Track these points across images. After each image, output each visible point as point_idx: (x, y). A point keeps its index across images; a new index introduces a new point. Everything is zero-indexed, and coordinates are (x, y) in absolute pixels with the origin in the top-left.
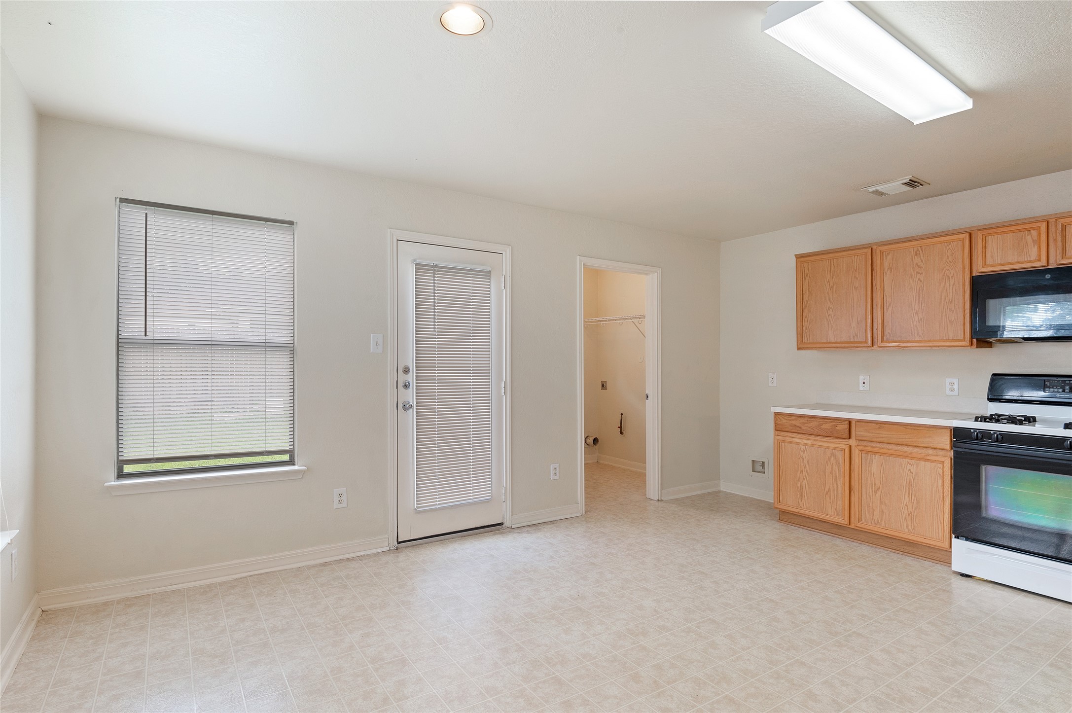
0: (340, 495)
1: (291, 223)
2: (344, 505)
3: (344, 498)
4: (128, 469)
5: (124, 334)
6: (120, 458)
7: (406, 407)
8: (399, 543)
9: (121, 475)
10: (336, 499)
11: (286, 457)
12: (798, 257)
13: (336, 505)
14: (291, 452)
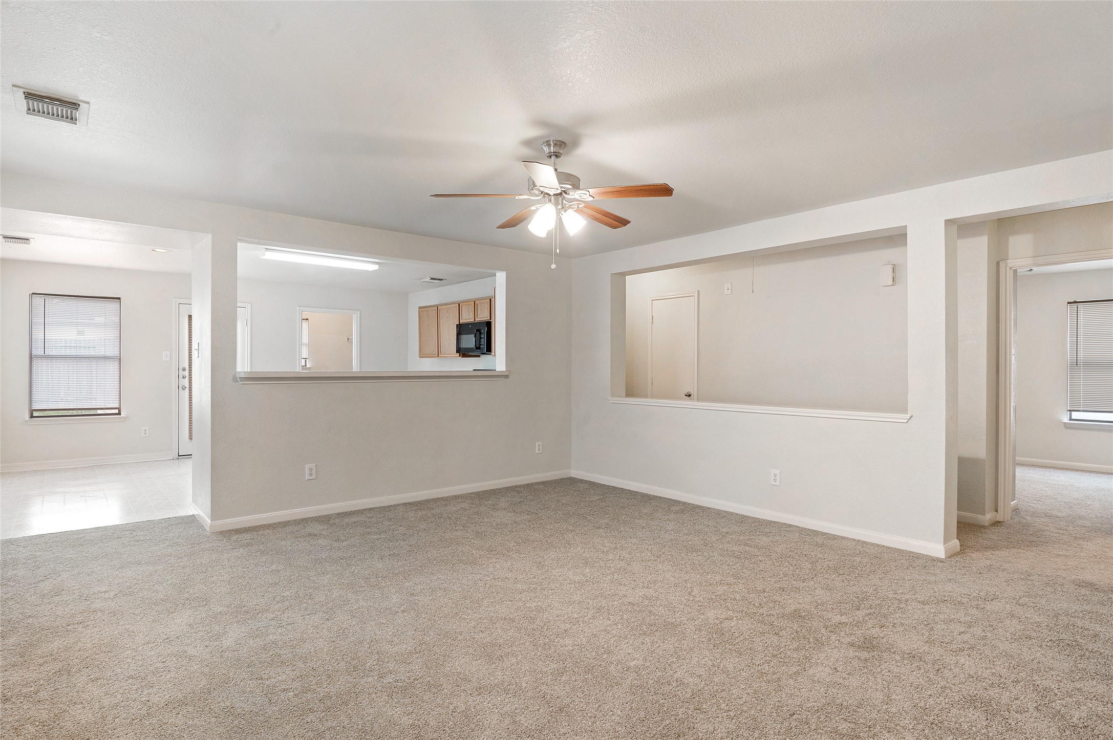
0: (145, 430)
1: (119, 298)
2: (147, 435)
3: (147, 432)
4: (35, 414)
5: (34, 353)
6: (32, 409)
7: (184, 388)
8: (179, 456)
9: (32, 417)
10: (143, 432)
11: (116, 411)
12: (420, 308)
13: (143, 435)
14: (119, 409)
